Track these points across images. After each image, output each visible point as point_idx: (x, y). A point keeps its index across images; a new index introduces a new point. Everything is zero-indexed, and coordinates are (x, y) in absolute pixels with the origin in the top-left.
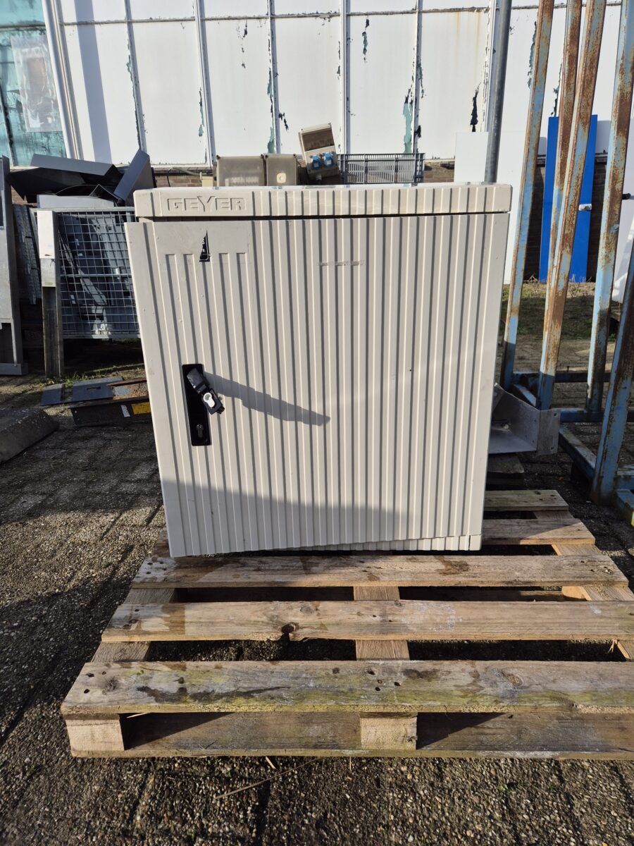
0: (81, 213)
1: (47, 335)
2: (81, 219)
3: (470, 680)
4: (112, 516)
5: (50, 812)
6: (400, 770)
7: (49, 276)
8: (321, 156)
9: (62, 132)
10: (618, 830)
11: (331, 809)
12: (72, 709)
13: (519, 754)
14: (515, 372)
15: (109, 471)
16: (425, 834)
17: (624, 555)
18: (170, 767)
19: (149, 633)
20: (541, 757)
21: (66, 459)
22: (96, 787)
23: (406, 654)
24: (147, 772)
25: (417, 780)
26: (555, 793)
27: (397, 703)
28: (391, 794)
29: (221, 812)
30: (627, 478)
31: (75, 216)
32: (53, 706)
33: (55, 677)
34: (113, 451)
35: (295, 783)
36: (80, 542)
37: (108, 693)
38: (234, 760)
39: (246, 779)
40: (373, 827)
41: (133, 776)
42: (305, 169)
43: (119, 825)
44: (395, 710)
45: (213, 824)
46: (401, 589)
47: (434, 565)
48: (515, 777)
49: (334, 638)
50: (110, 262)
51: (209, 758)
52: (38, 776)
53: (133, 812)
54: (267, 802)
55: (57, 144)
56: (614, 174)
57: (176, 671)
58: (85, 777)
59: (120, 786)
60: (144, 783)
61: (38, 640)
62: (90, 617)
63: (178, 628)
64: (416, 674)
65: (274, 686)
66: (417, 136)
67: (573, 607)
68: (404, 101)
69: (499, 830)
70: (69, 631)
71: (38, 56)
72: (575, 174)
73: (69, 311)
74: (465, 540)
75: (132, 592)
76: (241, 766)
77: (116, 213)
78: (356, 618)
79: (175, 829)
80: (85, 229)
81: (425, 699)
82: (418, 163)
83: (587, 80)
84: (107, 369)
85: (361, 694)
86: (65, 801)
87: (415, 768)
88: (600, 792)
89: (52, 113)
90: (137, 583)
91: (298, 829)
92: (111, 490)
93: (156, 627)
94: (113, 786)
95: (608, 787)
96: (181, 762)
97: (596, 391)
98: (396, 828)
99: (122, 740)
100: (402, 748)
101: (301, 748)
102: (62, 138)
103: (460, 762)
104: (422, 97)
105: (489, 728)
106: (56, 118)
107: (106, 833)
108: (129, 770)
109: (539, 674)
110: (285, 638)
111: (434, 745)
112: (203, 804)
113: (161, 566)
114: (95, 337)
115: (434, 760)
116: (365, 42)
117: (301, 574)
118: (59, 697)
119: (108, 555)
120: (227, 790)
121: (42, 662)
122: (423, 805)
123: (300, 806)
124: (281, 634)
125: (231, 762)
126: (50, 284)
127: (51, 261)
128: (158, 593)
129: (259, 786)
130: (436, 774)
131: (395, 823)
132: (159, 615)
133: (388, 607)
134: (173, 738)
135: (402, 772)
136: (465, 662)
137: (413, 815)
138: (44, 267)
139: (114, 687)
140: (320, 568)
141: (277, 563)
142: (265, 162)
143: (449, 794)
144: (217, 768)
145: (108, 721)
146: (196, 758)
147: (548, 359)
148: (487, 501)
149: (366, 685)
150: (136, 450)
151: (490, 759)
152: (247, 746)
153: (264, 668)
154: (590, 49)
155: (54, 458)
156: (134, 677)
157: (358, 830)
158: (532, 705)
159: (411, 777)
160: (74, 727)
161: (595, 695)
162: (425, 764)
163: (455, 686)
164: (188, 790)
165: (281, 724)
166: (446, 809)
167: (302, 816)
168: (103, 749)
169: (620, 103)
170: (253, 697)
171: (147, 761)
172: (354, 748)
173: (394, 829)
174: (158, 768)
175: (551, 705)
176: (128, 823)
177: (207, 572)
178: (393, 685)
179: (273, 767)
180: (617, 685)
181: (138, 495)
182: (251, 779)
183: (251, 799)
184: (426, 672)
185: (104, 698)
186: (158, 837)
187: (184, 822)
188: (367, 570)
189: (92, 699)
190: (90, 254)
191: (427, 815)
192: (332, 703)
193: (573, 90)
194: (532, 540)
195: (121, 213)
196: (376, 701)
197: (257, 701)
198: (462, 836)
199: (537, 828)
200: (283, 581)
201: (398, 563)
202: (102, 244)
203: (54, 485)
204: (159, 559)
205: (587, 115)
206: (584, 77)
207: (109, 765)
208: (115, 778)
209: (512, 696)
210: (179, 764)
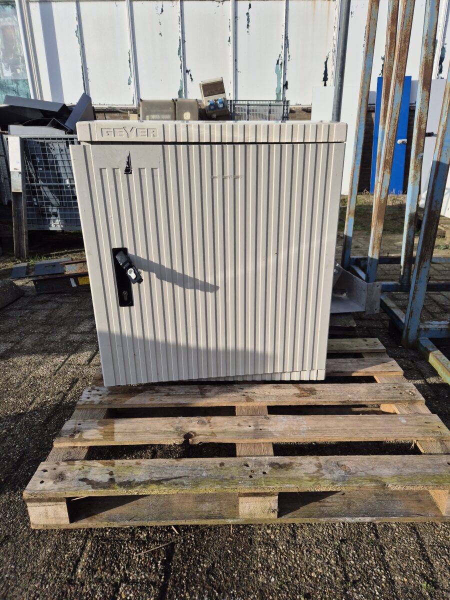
0: (41, 139)
1: (15, 227)
2: (41, 143)
3: (316, 469)
4: (62, 358)
5: (15, 568)
6: (266, 532)
7: (17, 184)
8: (216, 101)
9: (27, 80)
10: (415, 569)
11: (217, 561)
12: (31, 495)
13: (348, 520)
14: (352, 257)
15: (61, 326)
16: (282, 576)
17: (423, 383)
18: (103, 535)
19: (88, 440)
20: (364, 521)
21: (29, 317)
22: (49, 550)
23: (272, 453)
24: (86, 538)
25: (278, 539)
26: (373, 546)
27: (264, 486)
28: (260, 549)
29: (139, 565)
30: (426, 330)
31: (37, 140)
32: (18, 493)
33: (20, 472)
34: (64, 311)
35: (192, 544)
36: (39, 376)
37: (58, 483)
38: (149, 529)
39: (157, 542)
40: (246, 572)
41: (76, 541)
42: (204, 110)
43: (66, 576)
44: (263, 491)
45: (133, 573)
46: (268, 407)
47: (292, 390)
48: (345, 535)
49: (221, 441)
50: (62, 174)
51: (131, 528)
52: (7, 543)
53: (76, 567)
54: (172, 557)
55: (23, 89)
56: (420, 118)
57: (107, 467)
58: (41, 543)
59: (67, 549)
60: (84, 546)
61: (8, 446)
62: (46, 430)
63: (110, 437)
64: (277, 466)
65: (178, 476)
66: (285, 88)
67: (388, 419)
68: (276, 63)
69: (333, 572)
70: (30, 440)
71: (10, 24)
72: (394, 117)
73: (32, 210)
74: (314, 373)
75: (76, 412)
76: (154, 533)
77: (66, 139)
78: (236, 428)
79: (106, 577)
80: (44, 150)
81: (284, 483)
82: (285, 107)
83: (402, 50)
84: (60, 252)
85: (239, 481)
86: (26, 560)
87: (277, 531)
88: (403, 544)
89: (20, 66)
90: (79, 405)
91: (194, 576)
92: (62, 339)
93: (94, 436)
94: (61, 549)
95: (409, 540)
96: (111, 531)
97: (407, 270)
98: (263, 572)
99: (68, 516)
100: (268, 517)
101: (196, 519)
102: (27, 84)
103: (308, 526)
104: (289, 60)
105: (328, 502)
106: (23, 69)
107: (56, 582)
108: (73, 538)
109: (363, 464)
110: (186, 442)
111: (290, 515)
112: (126, 560)
113: (98, 393)
114: (51, 229)
115: (290, 525)
116: (248, 20)
117: (198, 398)
118: (23, 487)
119: (60, 385)
120: (144, 550)
121: (10, 462)
122: (282, 557)
123: (196, 559)
124: (183, 440)
125: (147, 530)
126: (18, 190)
127: (18, 173)
128: (95, 412)
129: (167, 546)
130: (291, 535)
131: (262, 569)
132: (96, 427)
133: (260, 420)
134: (105, 514)
135: (268, 534)
136: (312, 457)
137: (274, 563)
138: (13, 177)
139: (62, 479)
140: (213, 393)
141: (181, 390)
142: (175, 104)
143: (300, 548)
144: (137, 534)
145: (58, 503)
146: (121, 528)
147: (373, 248)
148: (329, 346)
149: (243, 474)
150: (81, 310)
151: (329, 523)
152: (159, 519)
153: (171, 464)
154: (404, 28)
155: (20, 317)
156: (77, 472)
157: (236, 575)
158: (357, 485)
159: (274, 537)
160: (33, 508)
161: (400, 478)
162: (284, 528)
163: (305, 473)
164: (116, 550)
165: (183, 503)
166: (297, 558)
167: (197, 567)
168: (54, 523)
169: (425, 67)
170: (162, 484)
171: (86, 531)
172: (234, 518)
173: (261, 573)
174: (94, 536)
175: (370, 485)
176: (72, 575)
177: (131, 397)
178: (262, 474)
179: (177, 533)
180: (415, 471)
181: (82, 343)
182: (161, 542)
183: (161, 555)
184: (285, 464)
185: (54, 486)
186: (94, 583)
187: (113, 572)
188: (245, 394)
189: (46, 488)
190: (47, 168)
191: (285, 563)
192: (219, 487)
193: (393, 57)
194: (361, 373)
195: (71, 139)
196: (250, 485)
197: (165, 486)
198: (309, 576)
199: (360, 569)
200: (186, 402)
201: (268, 389)
202: (57, 162)
203: (20, 335)
204: (96, 388)
205: (402, 75)
206: (400, 48)
207: (58, 534)
208: (63, 544)
209: (344, 479)
210: (109, 532)
